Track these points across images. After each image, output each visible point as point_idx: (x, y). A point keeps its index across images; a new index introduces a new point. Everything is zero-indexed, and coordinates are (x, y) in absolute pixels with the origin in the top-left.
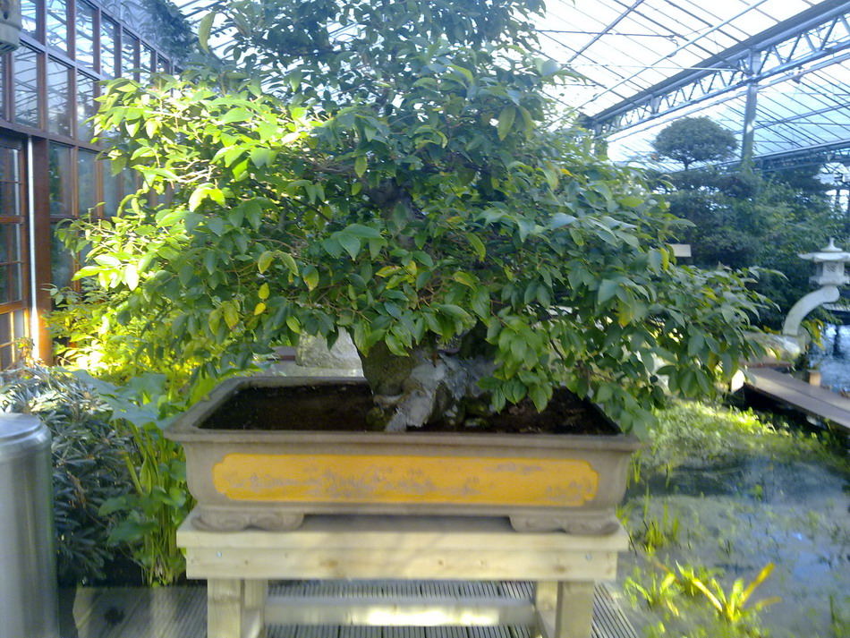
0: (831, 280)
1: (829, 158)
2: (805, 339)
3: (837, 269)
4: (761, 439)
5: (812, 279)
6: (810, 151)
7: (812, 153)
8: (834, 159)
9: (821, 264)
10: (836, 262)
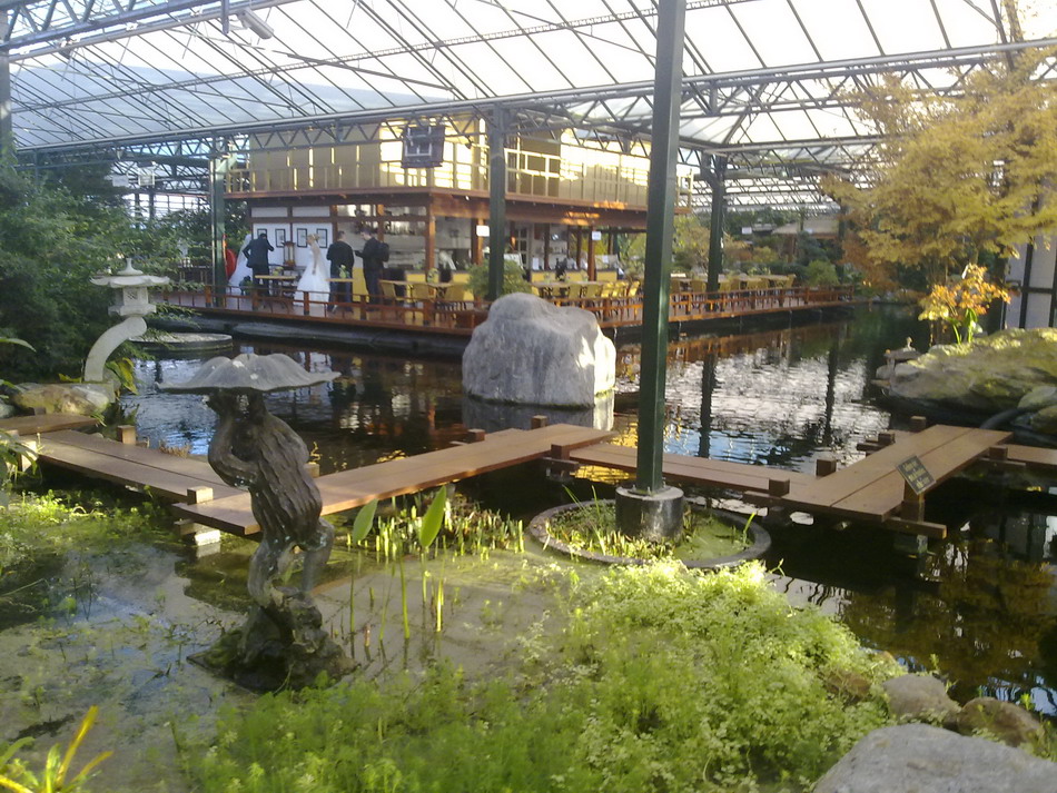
0: (134, 310)
1: (119, 155)
2: (112, 384)
3: (140, 295)
4: (68, 529)
5: (111, 310)
6: (96, 146)
7: (97, 148)
8: (125, 157)
9: (120, 290)
10: (138, 287)
